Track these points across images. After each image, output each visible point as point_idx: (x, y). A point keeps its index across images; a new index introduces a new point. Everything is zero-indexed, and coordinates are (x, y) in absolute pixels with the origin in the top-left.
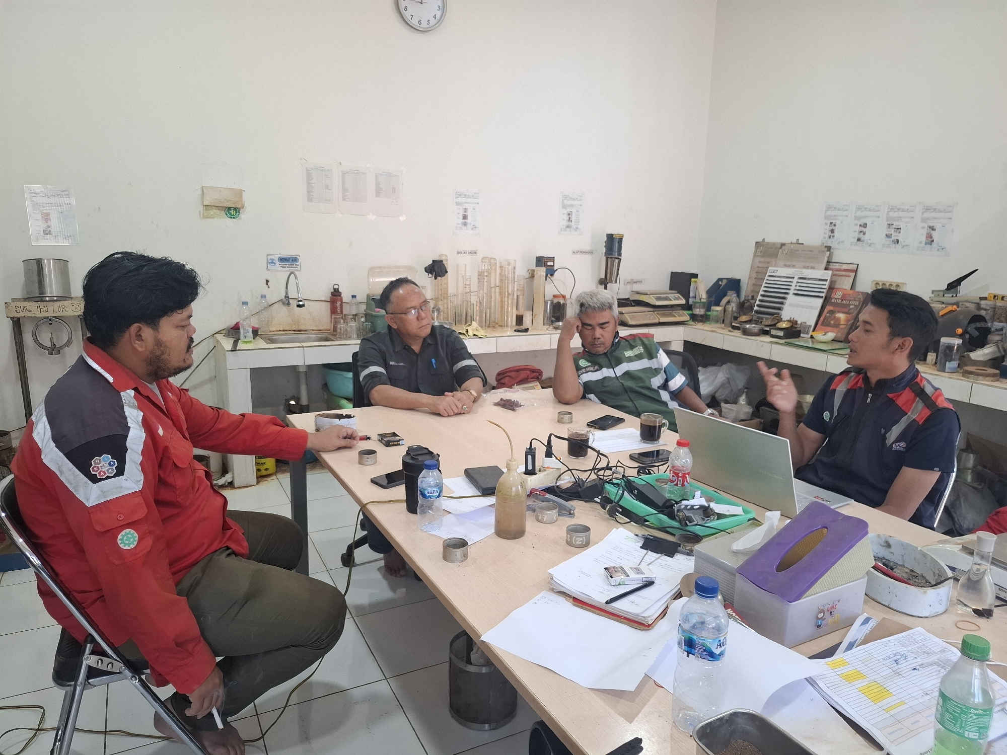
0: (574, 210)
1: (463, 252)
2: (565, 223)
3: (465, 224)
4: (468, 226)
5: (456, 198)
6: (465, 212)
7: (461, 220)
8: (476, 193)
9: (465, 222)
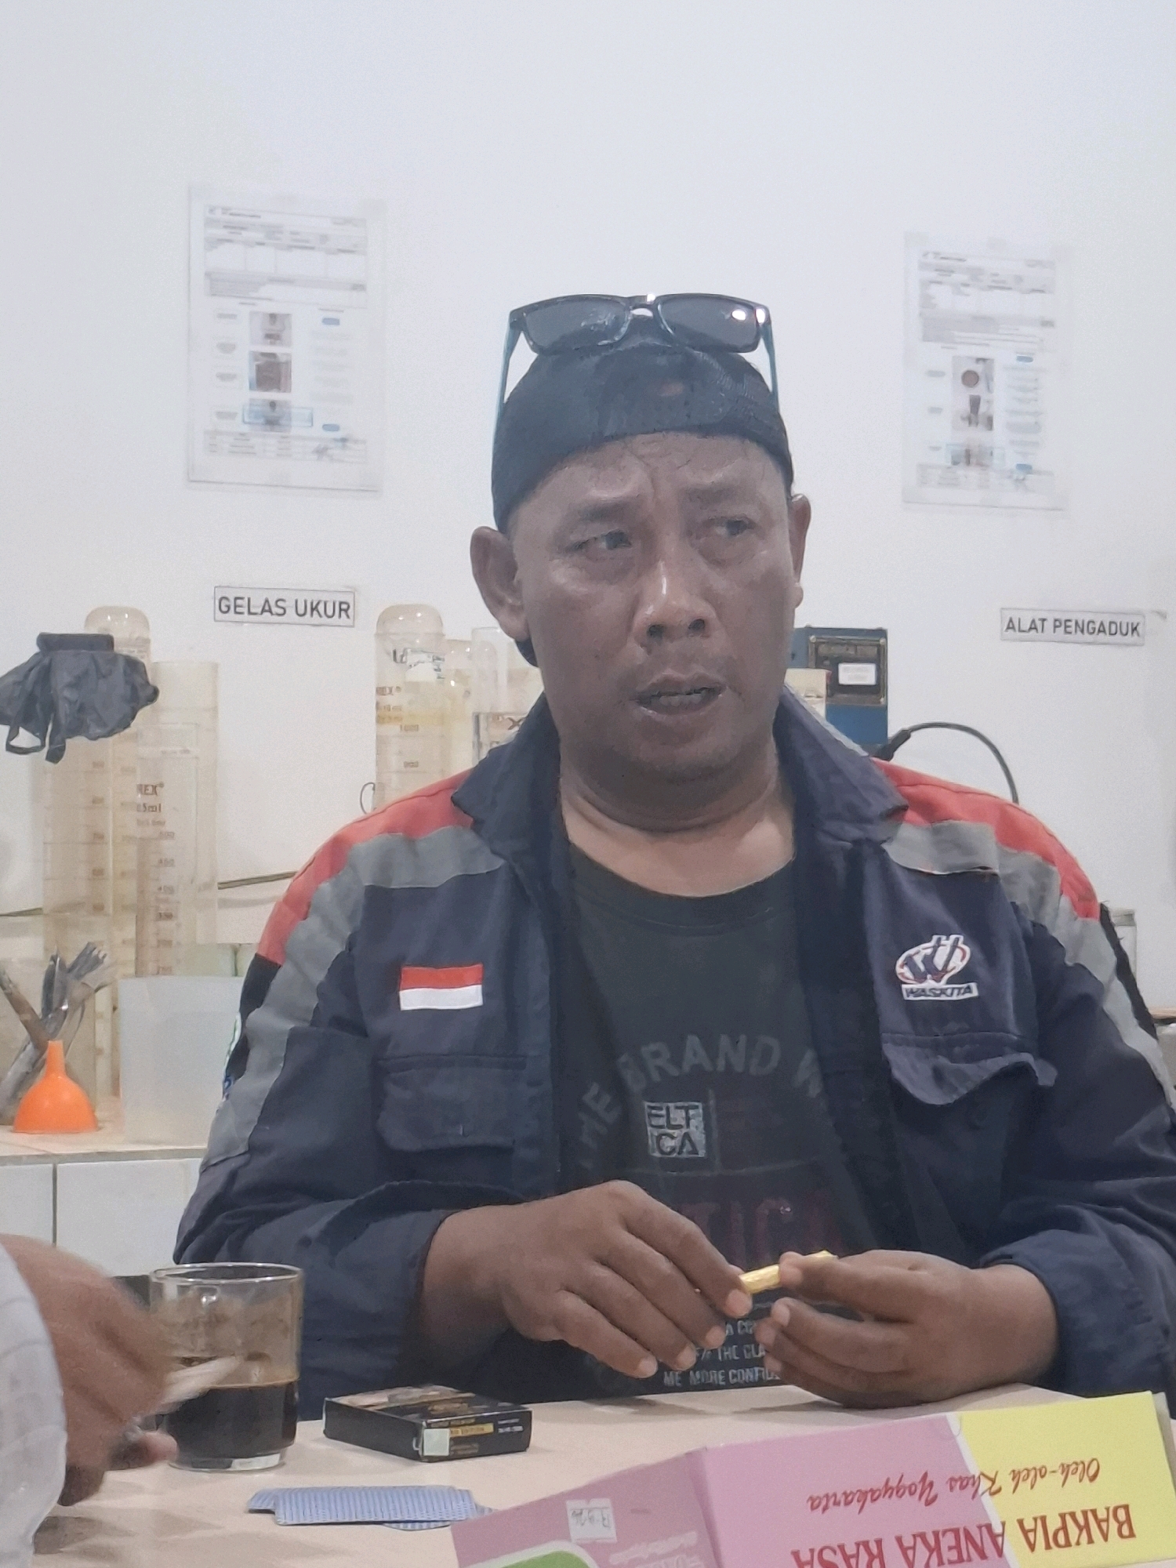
0: (1002, 355)
1: (257, 604)
2: (947, 433)
3: (273, 419)
4: (297, 429)
5: (213, 243)
6: (272, 337)
7: (242, 395)
8: (347, 221)
9: (273, 404)
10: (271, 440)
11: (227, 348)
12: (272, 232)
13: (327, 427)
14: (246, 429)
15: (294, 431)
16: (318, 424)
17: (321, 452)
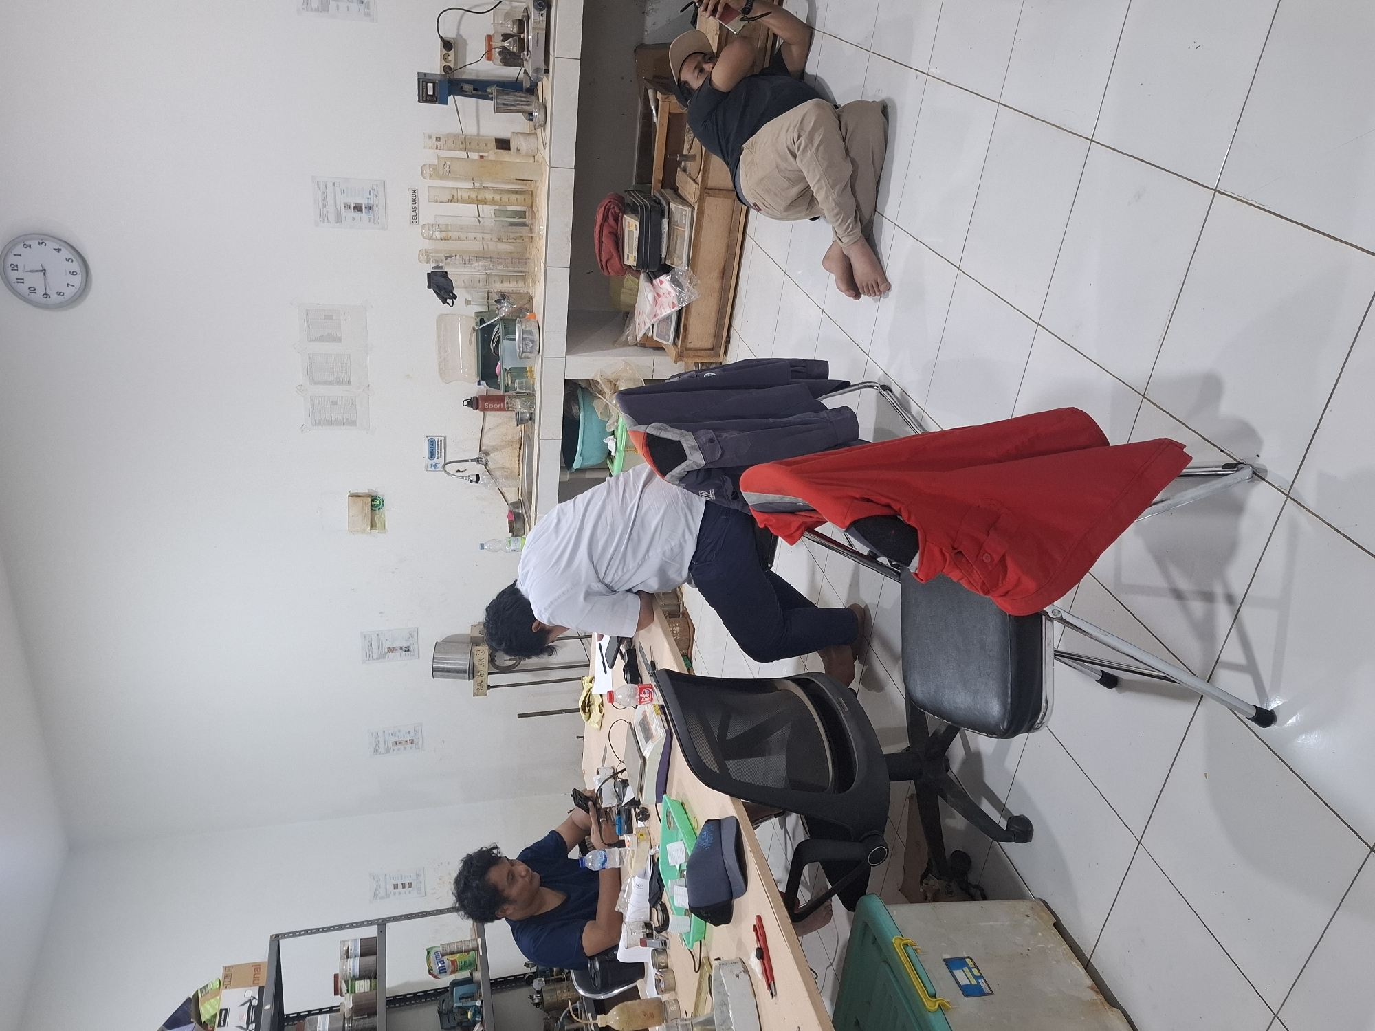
1: (414, 213)
3: (369, 208)
5: (329, 221)
6: (349, 207)
7: (364, 215)
9: (366, 208)
10: (374, 208)
11: (353, 219)
12: (324, 206)
13: (370, 194)
14: (372, 215)
15: (372, 203)
16: (369, 196)
17: (376, 196)
